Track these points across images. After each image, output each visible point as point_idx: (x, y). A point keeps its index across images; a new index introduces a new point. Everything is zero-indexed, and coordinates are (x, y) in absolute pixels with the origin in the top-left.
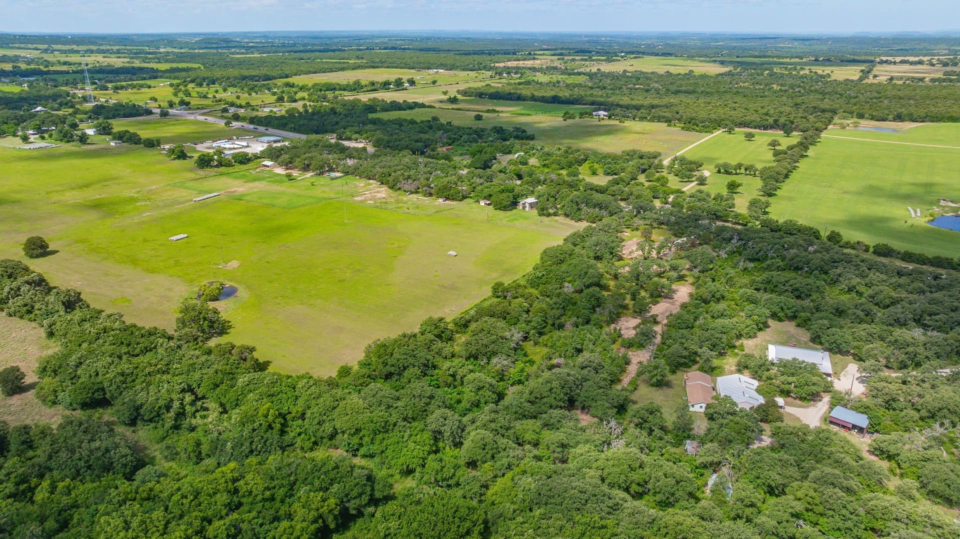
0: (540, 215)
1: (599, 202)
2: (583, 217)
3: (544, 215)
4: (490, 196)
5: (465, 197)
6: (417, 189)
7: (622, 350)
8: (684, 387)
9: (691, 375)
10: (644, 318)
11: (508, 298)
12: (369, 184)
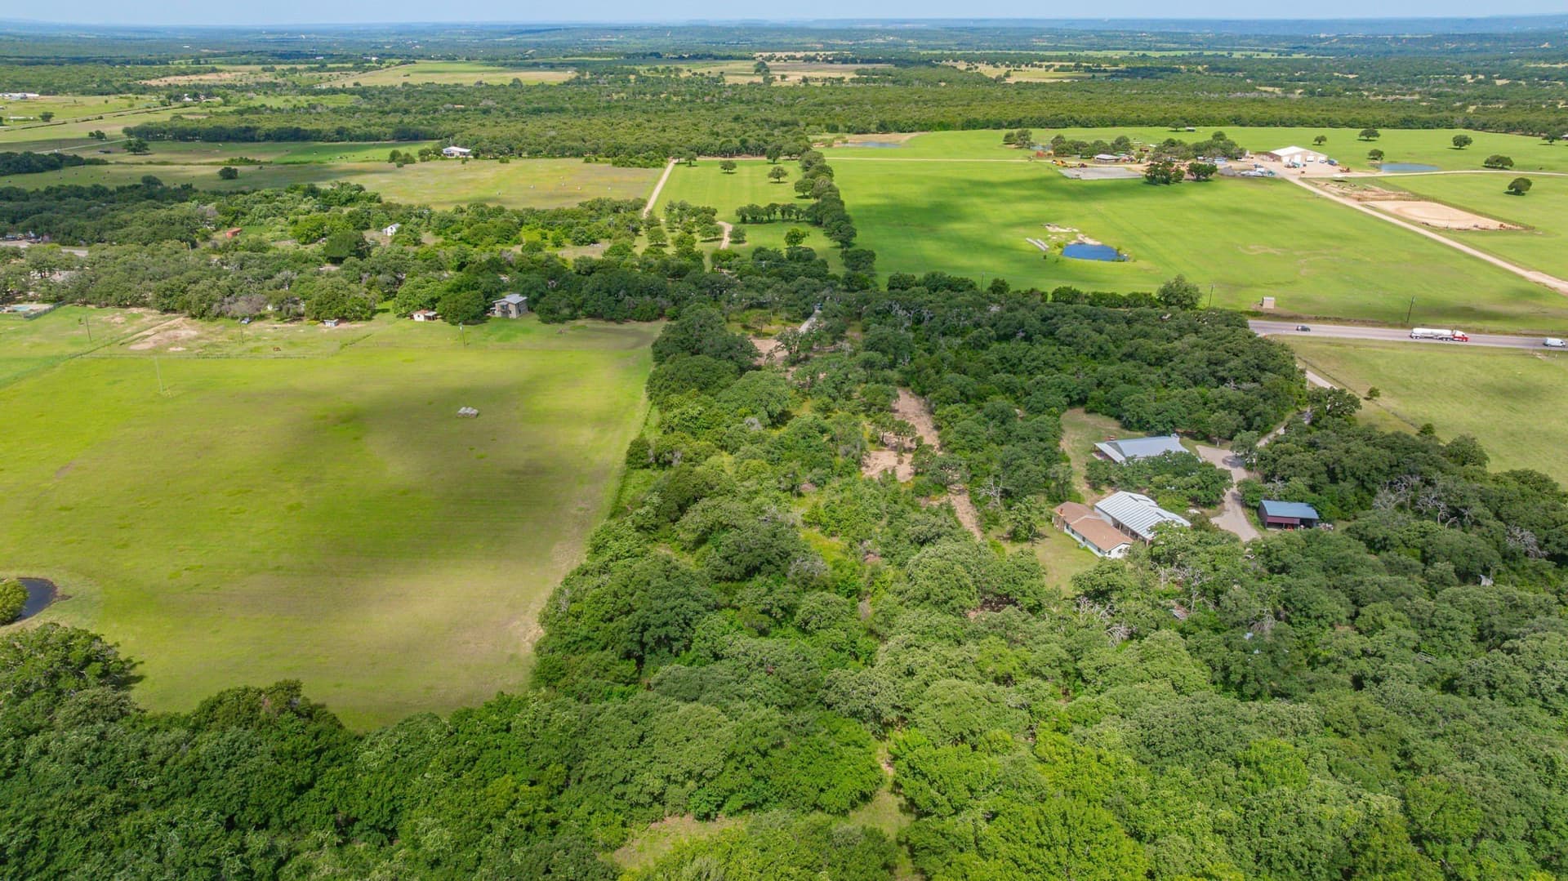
1: (649, 285)
2: (629, 314)
4: (434, 301)
5: (375, 312)
6: (258, 310)
7: (922, 501)
8: (1061, 532)
9: (1066, 510)
10: (894, 448)
11: (675, 463)
12: (135, 317)
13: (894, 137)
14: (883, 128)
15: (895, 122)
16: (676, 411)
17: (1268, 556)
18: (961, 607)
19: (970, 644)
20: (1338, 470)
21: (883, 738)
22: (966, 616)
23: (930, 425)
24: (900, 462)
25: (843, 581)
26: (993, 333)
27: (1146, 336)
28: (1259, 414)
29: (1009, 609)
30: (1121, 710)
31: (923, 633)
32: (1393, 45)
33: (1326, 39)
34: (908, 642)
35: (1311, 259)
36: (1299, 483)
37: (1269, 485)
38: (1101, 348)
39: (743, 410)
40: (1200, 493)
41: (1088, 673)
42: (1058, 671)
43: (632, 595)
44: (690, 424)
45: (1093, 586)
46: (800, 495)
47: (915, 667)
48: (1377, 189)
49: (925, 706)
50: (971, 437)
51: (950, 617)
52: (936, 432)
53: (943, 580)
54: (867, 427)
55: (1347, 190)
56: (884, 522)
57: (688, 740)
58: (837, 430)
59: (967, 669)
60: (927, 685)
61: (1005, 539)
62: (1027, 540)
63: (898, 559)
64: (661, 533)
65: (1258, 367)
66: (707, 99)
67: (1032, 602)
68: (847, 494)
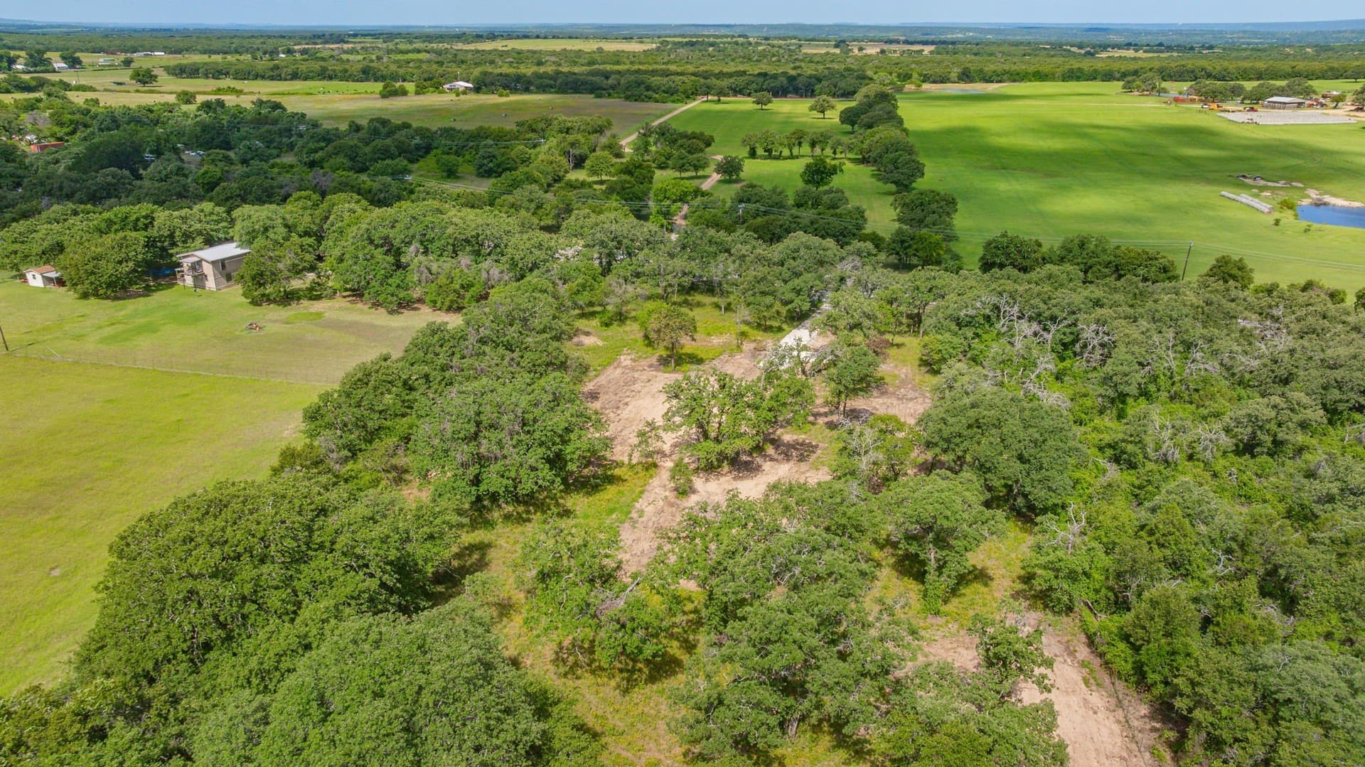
0: (255, 303)
1: (469, 233)
2: (416, 293)
3: (267, 299)
4: (60, 248)
13: (979, 85)
14: (967, 77)
66: (774, 59)
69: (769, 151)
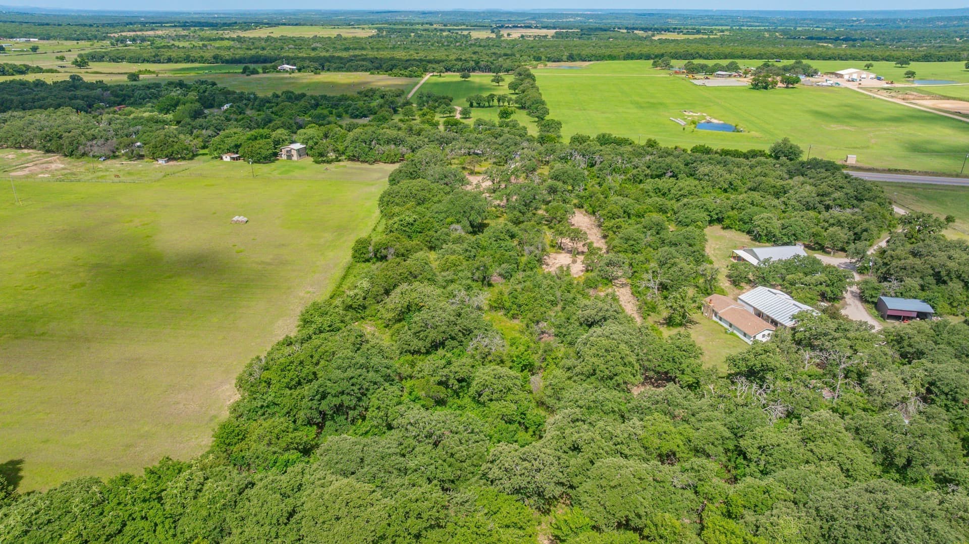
0: (316, 164)
3: (321, 162)
4: (237, 146)
5: (197, 155)
6: (114, 152)
7: (591, 292)
8: (710, 319)
9: (715, 300)
10: (570, 252)
11: (390, 257)
12: (24, 155)
13: (578, 63)
14: (571, 58)
15: (579, 54)
16: (396, 219)
17: (899, 343)
18: (625, 383)
19: (635, 420)
20: (943, 273)
21: (547, 512)
22: (629, 391)
23: (599, 235)
24: (574, 262)
25: (517, 357)
26: (648, 171)
27: (765, 175)
28: (866, 230)
29: (670, 386)
30: (792, 496)
31: (589, 408)
32: (901, 24)
33: (858, 20)
34: (575, 417)
35: (877, 133)
36: (913, 282)
37: (886, 284)
38: (731, 184)
39: (449, 220)
40: (828, 289)
41: (753, 452)
42: (721, 449)
43: (317, 364)
44: (407, 229)
45: (747, 366)
46: (490, 285)
47: (581, 443)
48: (915, 93)
49: (588, 485)
50: (632, 242)
51: (614, 392)
52: (603, 241)
53: (609, 358)
54: (548, 235)
55: (893, 94)
56: (559, 308)
57: (338, 519)
58: (525, 236)
59: (632, 445)
60: (592, 463)
61: (661, 324)
62: (681, 325)
63: (569, 339)
64: (368, 312)
65: (857, 198)
66: (458, 44)
67: (691, 380)
68: (528, 284)
69: (479, 104)
